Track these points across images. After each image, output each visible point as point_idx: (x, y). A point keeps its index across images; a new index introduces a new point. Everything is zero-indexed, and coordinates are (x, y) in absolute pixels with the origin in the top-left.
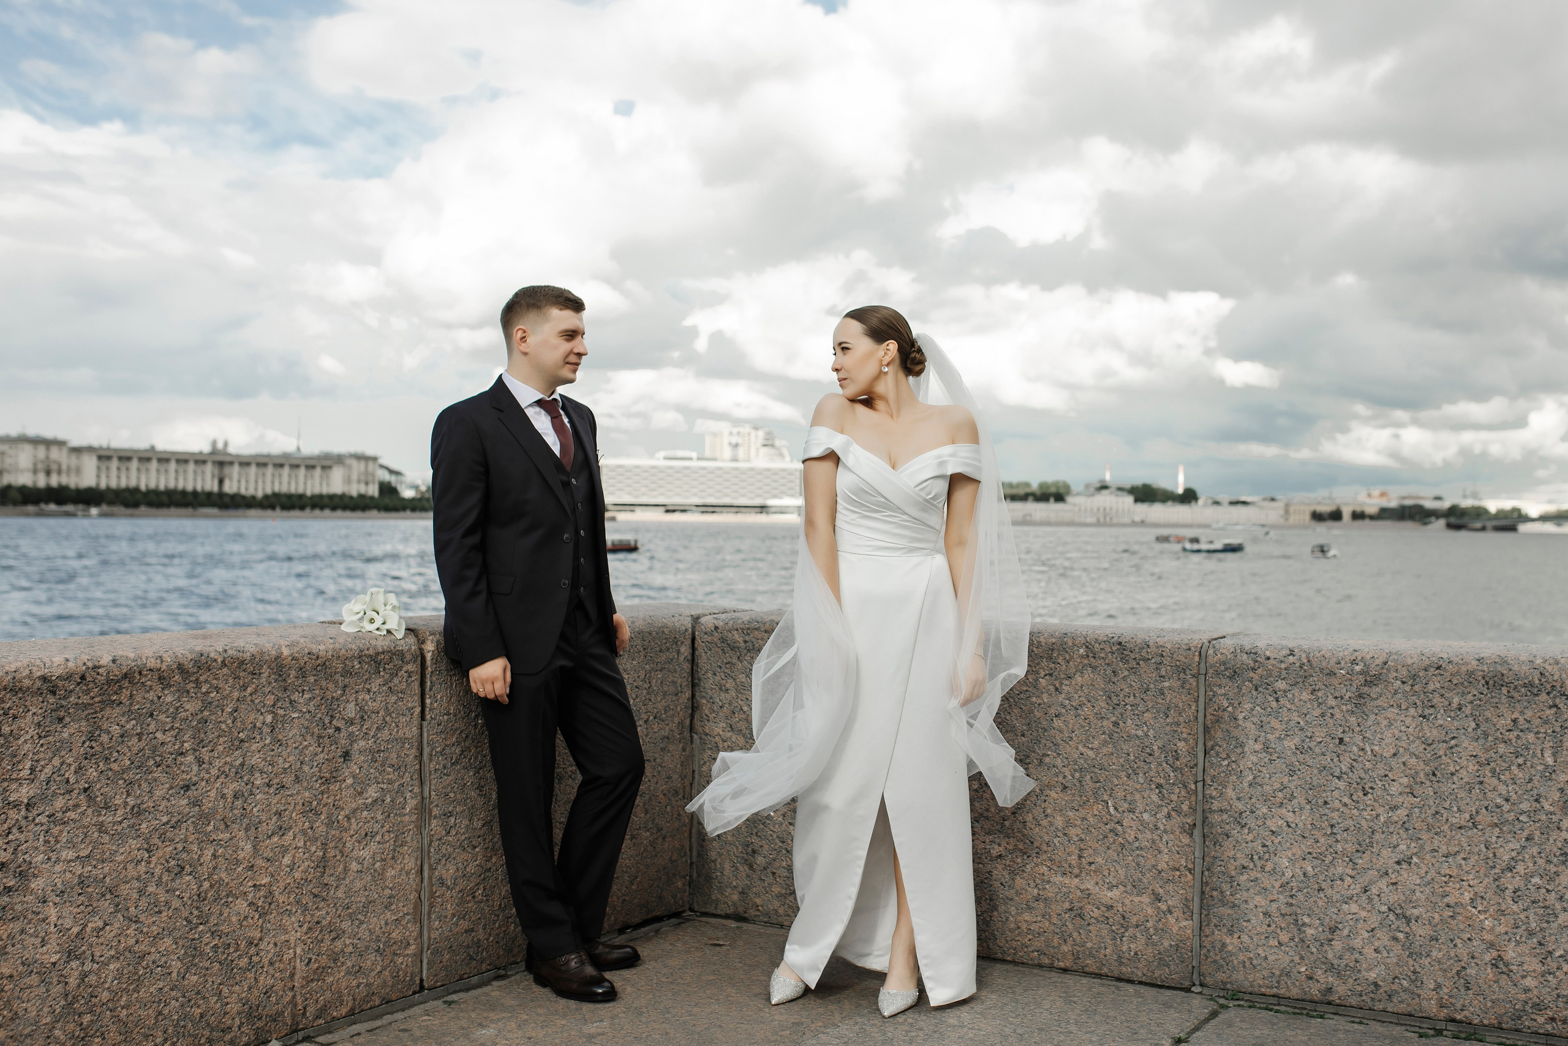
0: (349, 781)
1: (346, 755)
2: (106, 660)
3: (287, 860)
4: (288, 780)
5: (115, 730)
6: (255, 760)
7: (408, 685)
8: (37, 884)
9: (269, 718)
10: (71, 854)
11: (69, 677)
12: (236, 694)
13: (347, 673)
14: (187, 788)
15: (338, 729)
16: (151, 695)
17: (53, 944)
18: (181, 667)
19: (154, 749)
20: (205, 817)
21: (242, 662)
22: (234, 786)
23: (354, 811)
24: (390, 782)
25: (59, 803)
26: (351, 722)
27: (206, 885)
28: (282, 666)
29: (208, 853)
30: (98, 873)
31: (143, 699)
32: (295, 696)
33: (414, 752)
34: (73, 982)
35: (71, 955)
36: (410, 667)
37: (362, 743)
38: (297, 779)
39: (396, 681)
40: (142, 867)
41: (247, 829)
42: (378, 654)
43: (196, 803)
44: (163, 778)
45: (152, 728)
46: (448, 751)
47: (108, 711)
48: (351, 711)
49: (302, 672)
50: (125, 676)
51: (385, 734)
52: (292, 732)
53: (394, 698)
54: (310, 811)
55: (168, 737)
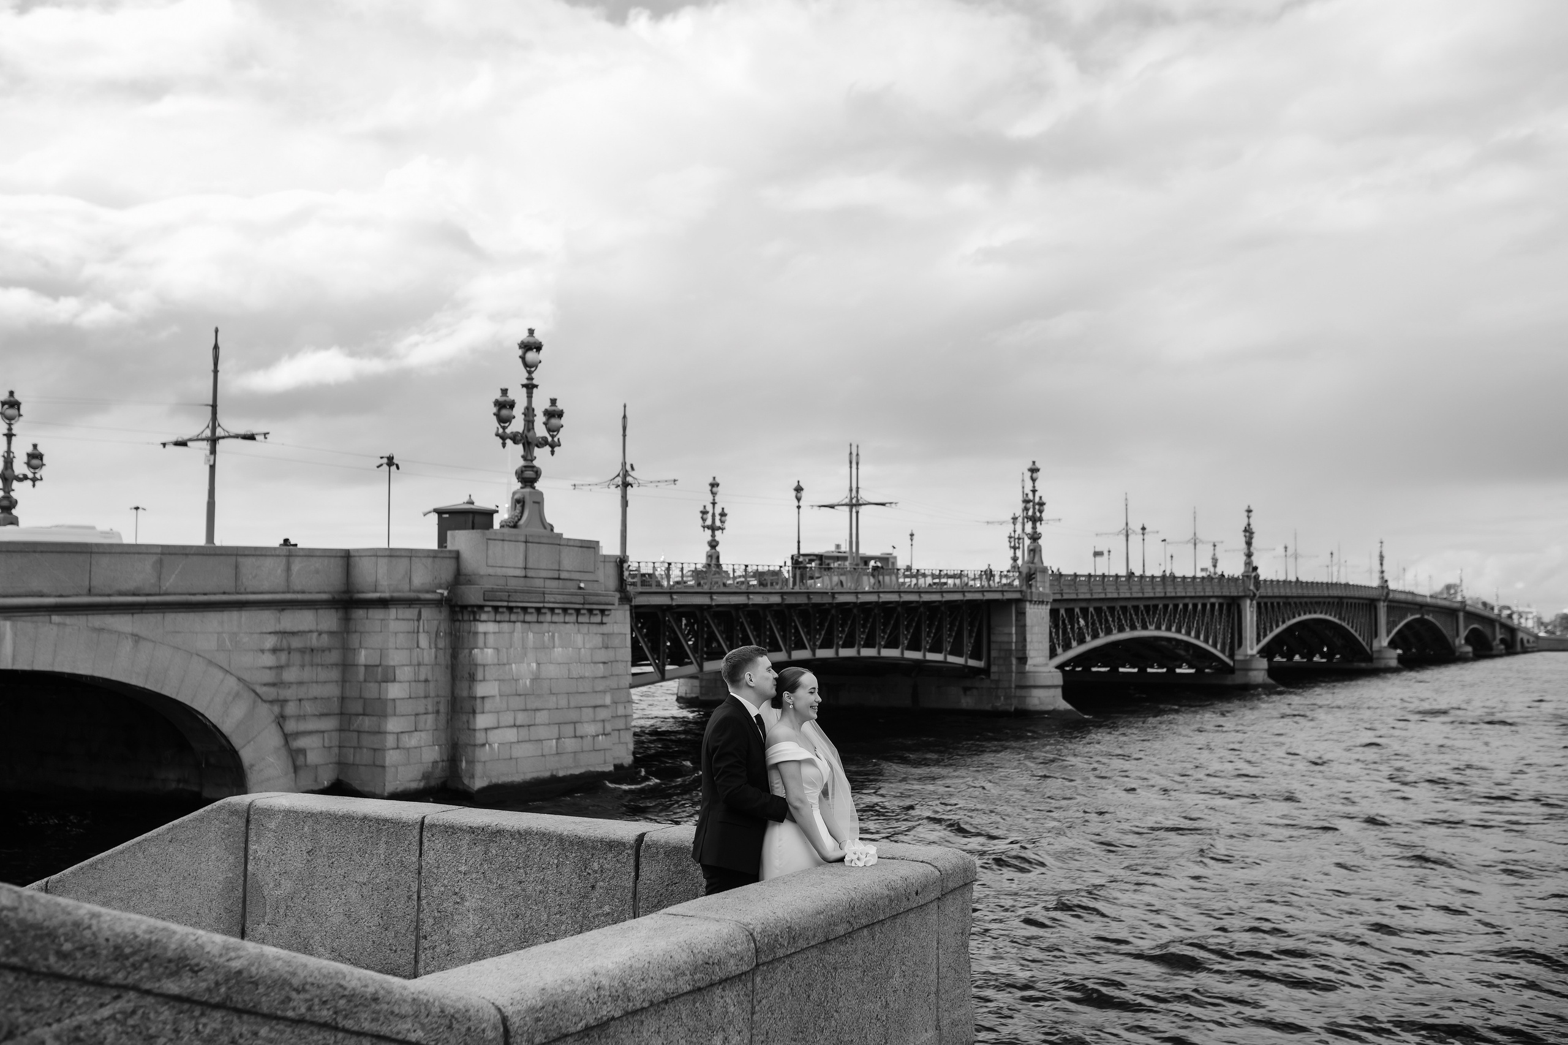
0: (595, 900)
1: (593, 887)
2: (494, 824)
3: (563, 927)
4: (565, 892)
5: (494, 852)
6: (550, 878)
7: (628, 860)
8: (467, 904)
9: (556, 861)
10: (478, 897)
11: (478, 828)
12: (541, 847)
13: (594, 848)
14: (520, 882)
15: (589, 874)
16: (507, 841)
17: (471, 928)
18: (519, 832)
19: (508, 863)
20: (529, 898)
21: (544, 834)
22: (540, 887)
23: (597, 915)
24: (616, 906)
25: (474, 876)
26: (596, 872)
27: (527, 926)
28: (562, 839)
29: (529, 913)
30: (488, 906)
31: (505, 842)
32: (568, 854)
33: (630, 895)
34: (478, 947)
35: (478, 935)
36: (629, 851)
37: (602, 883)
38: (568, 892)
39: (621, 857)
40: (502, 910)
41: (545, 908)
42: (611, 842)
43: (524, 890)
44: (511, 876)
45: (507, 854)
46: (650, 899)
47: (491, 844)
48: (596, 866)
49: (571, 843)
50: (498, 831)
51: (614, 882)
52: (566, 870)
53: (619, 865)
54: (575, 908)
55: (513, 860)
